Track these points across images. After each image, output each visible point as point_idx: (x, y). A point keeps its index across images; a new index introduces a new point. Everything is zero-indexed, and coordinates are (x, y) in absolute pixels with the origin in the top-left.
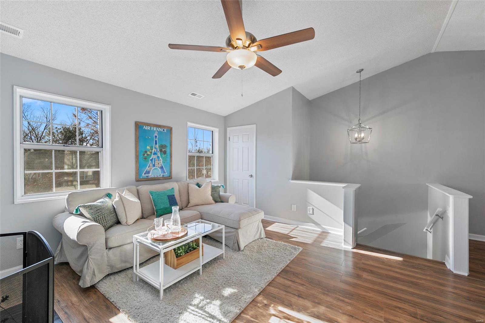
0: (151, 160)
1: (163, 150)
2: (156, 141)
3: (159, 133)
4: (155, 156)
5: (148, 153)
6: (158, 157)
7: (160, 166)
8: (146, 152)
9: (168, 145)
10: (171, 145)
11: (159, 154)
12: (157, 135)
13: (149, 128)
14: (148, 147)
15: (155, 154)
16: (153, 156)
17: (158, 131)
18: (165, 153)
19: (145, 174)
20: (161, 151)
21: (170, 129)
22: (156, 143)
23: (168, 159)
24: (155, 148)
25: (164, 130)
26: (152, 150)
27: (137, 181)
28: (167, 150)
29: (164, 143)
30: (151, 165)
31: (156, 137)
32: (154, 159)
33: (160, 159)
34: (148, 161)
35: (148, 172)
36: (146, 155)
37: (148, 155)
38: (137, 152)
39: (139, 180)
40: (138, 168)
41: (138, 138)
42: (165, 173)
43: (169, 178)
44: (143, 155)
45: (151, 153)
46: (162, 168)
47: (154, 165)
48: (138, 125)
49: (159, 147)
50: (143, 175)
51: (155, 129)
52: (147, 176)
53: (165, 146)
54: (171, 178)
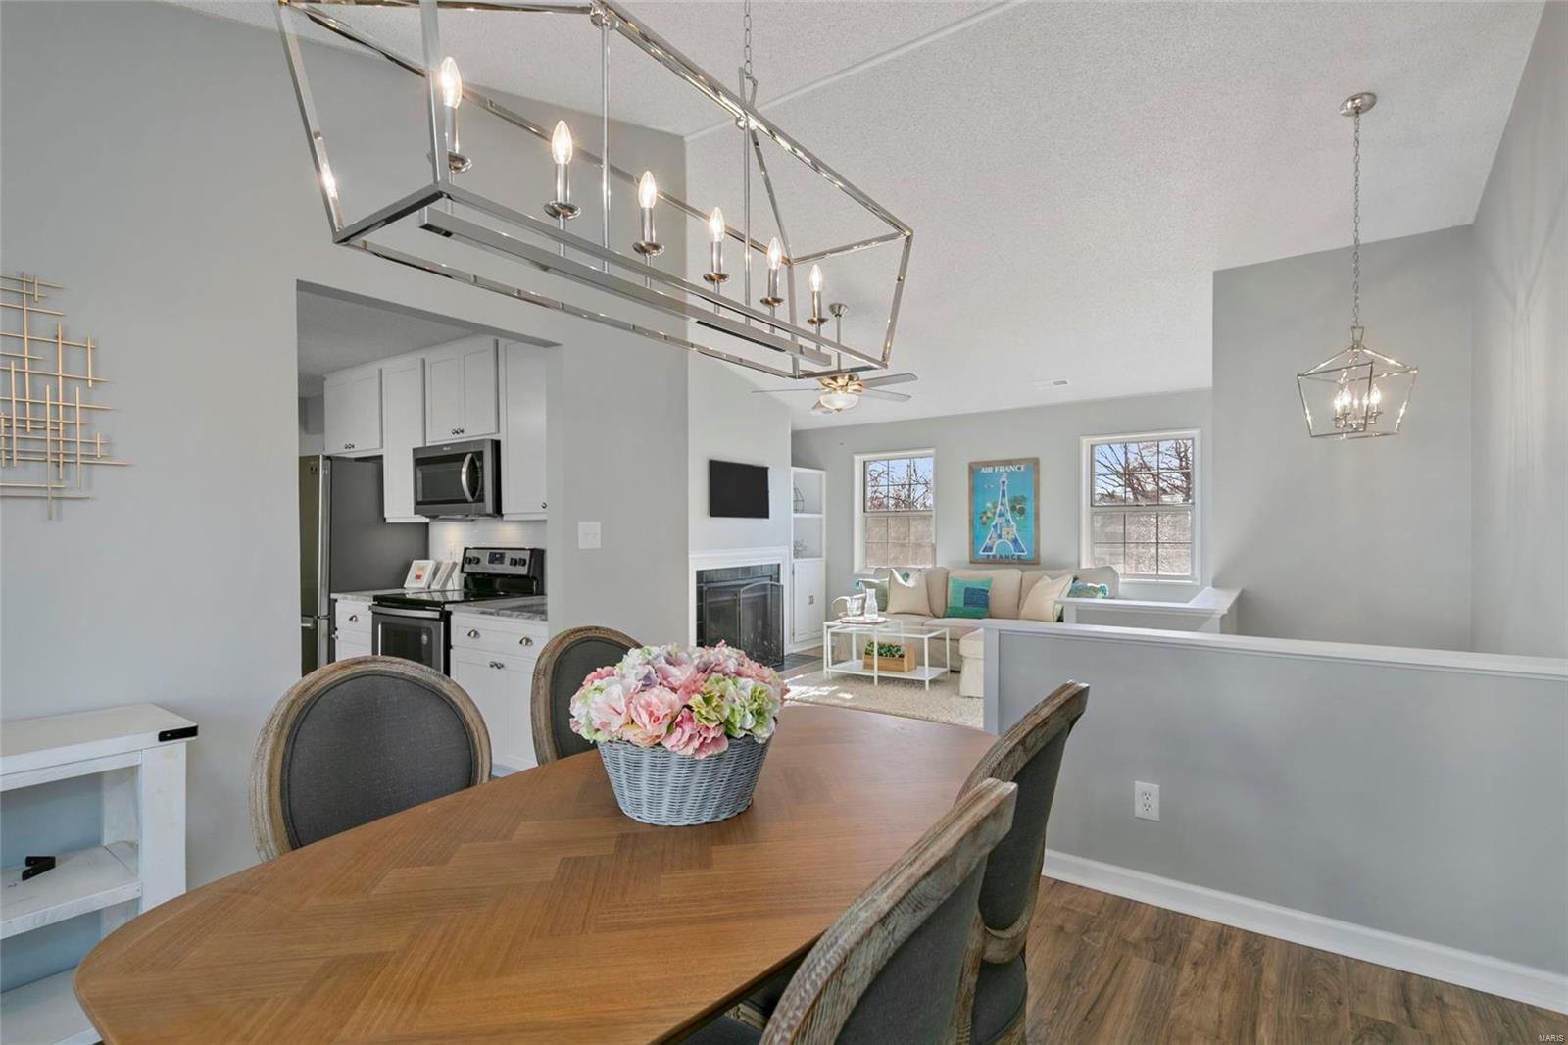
0: (995, 527)
1: (1018, 507)
2: (1003, 492)
3: (1011, 474)
4: (1002, 520)
5: (989, 514)
6: (1008, 521)
7: (1011, 537)
8: (985, 512)
9: (1030, 497)
10: (1037, 496)
11: (1009, 515)
12: (1005, 480)
13: (989, 470)
14: (989, 505)
15: (1001, 515)
16: (997, 520)
17: (1007, 472)
18: (1022, 511)
19: (984, 551)
20: (1013, 508)
21: (1035, 462)
22: (1004, 495)
23: (1031, 524)
24: (1002, 504)
25: (1019, 468)
26: (995, 508)
27: (971, 562)
28: (1026, 507)
29: (1019, 494)
30: (995, 536)
31: (1003, 483)
32: (1001, 524)
33: (1013, 523)
34: (989, 528)
35: (989, 549)
36: (984, 518)
37: (988, 518)
38: (972, 514)
39: (974, 561)
40: (974, 541)
41: (973, 490)
42: (1023, 551)
43: (1033, 562)
44: (981, 518)
45: (994, 513)
46: (1015, 541)
47: (1000, 537)
48: (974, 469)
49: (1010, 501)
50: (981, 553)
51: (1002, 469)
52: (988, 556)
53: (1023, 499)
54: (1038, 563)
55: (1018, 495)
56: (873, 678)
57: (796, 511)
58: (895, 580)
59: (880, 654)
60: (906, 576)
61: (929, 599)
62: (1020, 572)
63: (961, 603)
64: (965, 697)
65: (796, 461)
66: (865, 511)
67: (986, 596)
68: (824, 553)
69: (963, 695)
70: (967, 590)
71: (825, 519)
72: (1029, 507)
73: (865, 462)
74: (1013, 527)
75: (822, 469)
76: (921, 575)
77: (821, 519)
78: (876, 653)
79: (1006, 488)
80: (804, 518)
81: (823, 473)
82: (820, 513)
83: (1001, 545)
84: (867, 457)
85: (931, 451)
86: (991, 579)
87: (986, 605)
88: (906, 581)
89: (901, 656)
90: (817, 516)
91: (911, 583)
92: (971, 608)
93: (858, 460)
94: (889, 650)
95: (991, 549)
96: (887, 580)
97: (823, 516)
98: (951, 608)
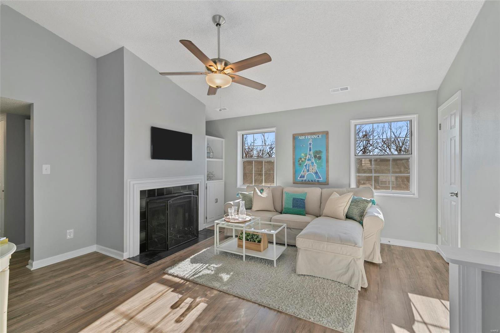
0: (306, 166)
1: (318, 156)
2: (310, 148)
3: (314, 140)
4: (309, 162)
5: (303, 159)
6: (312, 163)
7: (314, 171)
8: (301, 159)
9: (324, 151)
10: (327, 150)
11: (313, 160)
12: (311, 142)
13: (303, 137)
14: (303, 155)
15: (309, 160)
16: (307, 162)
17: (312, 138)
18: (320, 158)
19: (300, 178)
20: (315, 157)
21: (327, 133)
22: (310, 150)
23: (324, 164)
24: (309, 155)
25: (318, 136)
26: (306, 156)
30: (305, 170)
31: (310, 144)
32: (309, 165)
33: (315, 164)
34: (303, 167)
37: (302, 161)
38: (294, 159)
39: (295, 183)
40: (295, 173)
41: (294, 148)
42: (320, 178)
43: (325, 184)
44: (299, 161)
45: (305, 159)
46: (316, 173)
47: (308, 171)
48: (295, 137)
49: (313, 153)
50: (298, 179)
51: (309, 137)
52: (302, 180)
53: (320, 152)
54: (328, 184)
55: (317, 150)
56: (242, 256)
57: (208, 157)
58: (257, 193)
59: (247, 240)
60: (262, 191)
61: (273, 203)
62: (321, 189)
63: (291, 206)
64: (299, 275)
65: (208, 133)
66: (242, 158)
67: (304, 202)
68: (224, 178)
69: (298, 274)
70: (294, 199)
71: (224, 162)
72: (323, 156)
73: (243, 135)
74: (315, 166)
75: (223, 138)
76: (269, 190)
77: (222, 162)
78: (244, 239)
79: (311, 146)
80: (213, 161)
81: (223, 140)
82: (222, 159)
83: (309, 175)
84: (244, 132)
85: (274, 129)
86: (306, 193)
87: (304, 207)
88: (261, 193)
89: (259, 242)
90: (220, 160)
91: (264, 195)
92: (296, 210)
93: (240, 134)
94: (252, 238)
95: (304, 177)
96: (253, 192)
97: (223, 160)
98: (285, 208)
